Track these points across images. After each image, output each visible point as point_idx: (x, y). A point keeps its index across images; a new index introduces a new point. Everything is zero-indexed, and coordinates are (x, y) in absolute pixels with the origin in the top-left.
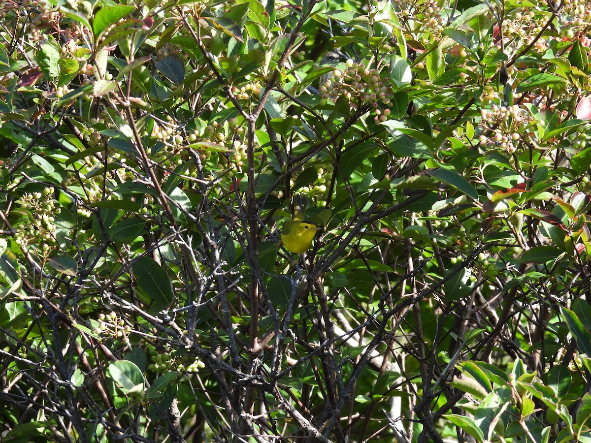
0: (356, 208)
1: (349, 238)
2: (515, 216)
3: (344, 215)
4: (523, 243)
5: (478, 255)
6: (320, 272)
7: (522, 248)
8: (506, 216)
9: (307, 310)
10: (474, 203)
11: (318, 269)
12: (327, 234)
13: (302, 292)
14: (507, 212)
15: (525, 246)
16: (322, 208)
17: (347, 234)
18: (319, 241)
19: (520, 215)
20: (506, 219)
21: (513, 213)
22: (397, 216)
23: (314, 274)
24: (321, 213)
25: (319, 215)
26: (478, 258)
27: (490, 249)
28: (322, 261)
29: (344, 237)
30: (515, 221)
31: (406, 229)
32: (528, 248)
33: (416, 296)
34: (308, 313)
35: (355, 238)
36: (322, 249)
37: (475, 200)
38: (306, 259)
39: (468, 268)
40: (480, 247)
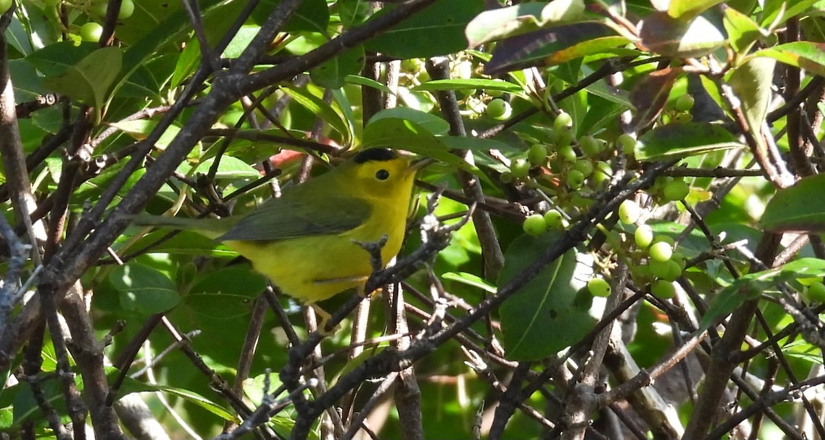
0: (204, 47)
1: (180, 150)
2: (745, 68)
3: (164, 69)
4: (773, 161)
5: (616, 207)
6: (80, 260)
7: (767, 177)
8: (717, 67)
9: (36, 390)
10: (609, 22)
11: (77, 248)
12: (105, 135)
13: (22, 330)
14: (720, 52)
15: (779, 172)
16: (88, 46)
17: (172, 132)
18: (78, 158)
19: (764, 64)
20: (717, 79)
21: (741, 59)
22: (343, 73)
23: (60, 266)
24: (86, 61)
25: (78, 68)
26: (616, 217)
27: (657, 186)
28: (87, 225)
29: (163, 143)
30: (746, 83)
31: (374, 119)
32: (787, 179)
33: (405, 344)
34: (40, 401)
35: (199, 149)
36: (88, 185)
37: (613, 10)
38: (35, 217)
39: (584, 250)
40: (626, 179)
